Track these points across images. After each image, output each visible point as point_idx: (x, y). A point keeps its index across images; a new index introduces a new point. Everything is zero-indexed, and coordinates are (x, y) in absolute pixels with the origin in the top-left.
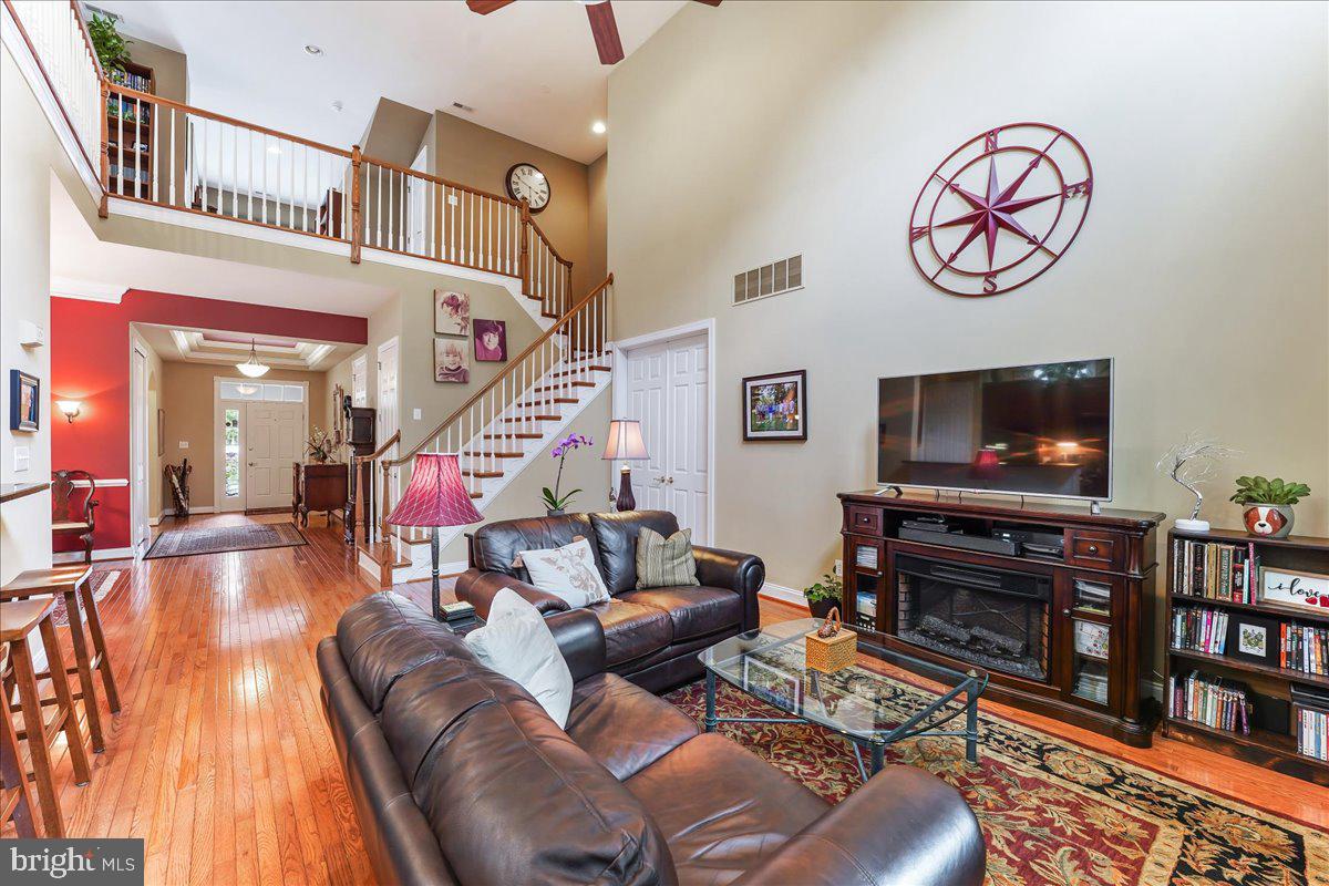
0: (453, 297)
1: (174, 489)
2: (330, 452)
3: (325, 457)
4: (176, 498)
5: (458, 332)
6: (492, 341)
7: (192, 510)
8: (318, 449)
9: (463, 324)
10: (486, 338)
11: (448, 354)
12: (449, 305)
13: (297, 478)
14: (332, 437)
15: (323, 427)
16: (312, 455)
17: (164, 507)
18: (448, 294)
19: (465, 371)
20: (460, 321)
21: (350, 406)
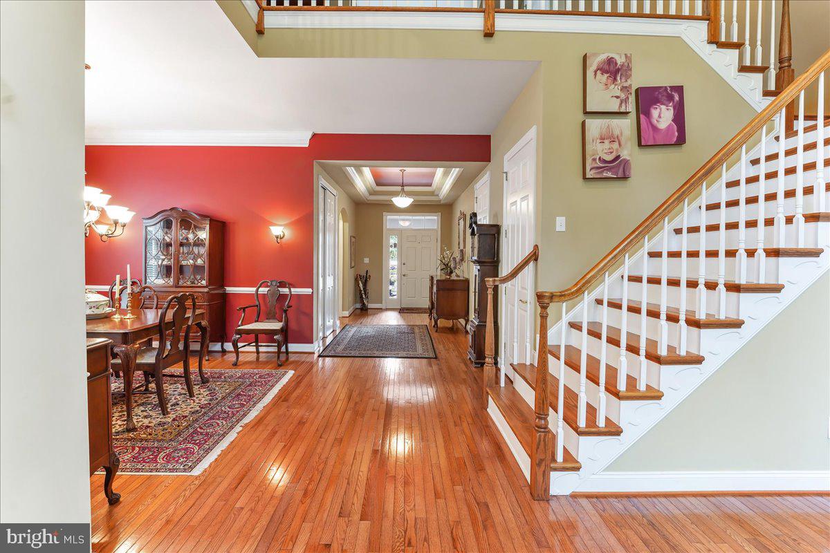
0: (610, 61)
1: (361, 291)
2: (455, 268)
3: (451, 272)
4: (361, 297)
5: (616, 109)
6: (663, 116)
7: (370, 306)
8: (447, 265)
9: (623, 96)
10: (655, 113)
11: (602, 139)
12: (604, 71)
13: (431, 288)
14: (457, 255)
15: (450, 247)
16: (442, 270)
17: (355, 302)
18: (603, 57)
19: (626, 162)
20: (618, 93)
21: (476, 223)
